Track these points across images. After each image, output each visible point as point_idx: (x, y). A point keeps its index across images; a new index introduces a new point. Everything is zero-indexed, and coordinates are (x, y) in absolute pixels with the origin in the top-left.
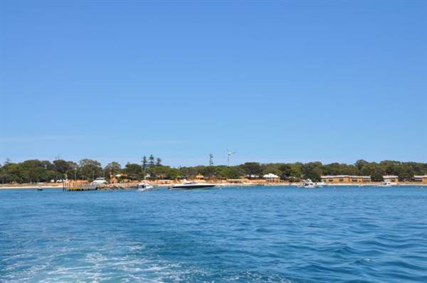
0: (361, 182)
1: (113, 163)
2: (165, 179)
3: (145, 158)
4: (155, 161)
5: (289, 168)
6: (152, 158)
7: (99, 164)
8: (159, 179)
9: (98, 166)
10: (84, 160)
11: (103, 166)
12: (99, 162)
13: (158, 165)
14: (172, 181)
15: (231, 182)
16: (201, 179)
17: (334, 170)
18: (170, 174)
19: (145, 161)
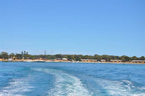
0: (94, 61)
1: (12, 53)
2: (29, 59)
3: (22, 52)
4: (26, 53)
5: (71, 56)
6: (25, 52)
7: (8, 54)
8: (27, 59)
9: (7, 54)
10: (2, 52)
11: (9, 54)
12: (7, 53)
13: (27, 54)
14: (32, 60)
15: (51, 61)
16: (42, 59)
17: (86, 57)
18: (31, 57)
19: (22, 53)
